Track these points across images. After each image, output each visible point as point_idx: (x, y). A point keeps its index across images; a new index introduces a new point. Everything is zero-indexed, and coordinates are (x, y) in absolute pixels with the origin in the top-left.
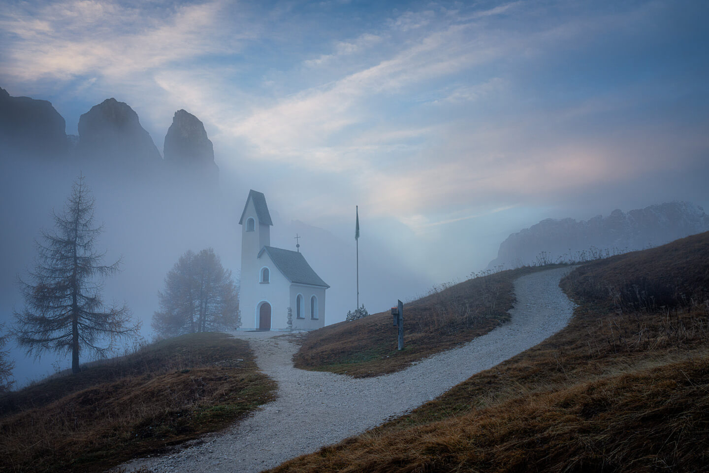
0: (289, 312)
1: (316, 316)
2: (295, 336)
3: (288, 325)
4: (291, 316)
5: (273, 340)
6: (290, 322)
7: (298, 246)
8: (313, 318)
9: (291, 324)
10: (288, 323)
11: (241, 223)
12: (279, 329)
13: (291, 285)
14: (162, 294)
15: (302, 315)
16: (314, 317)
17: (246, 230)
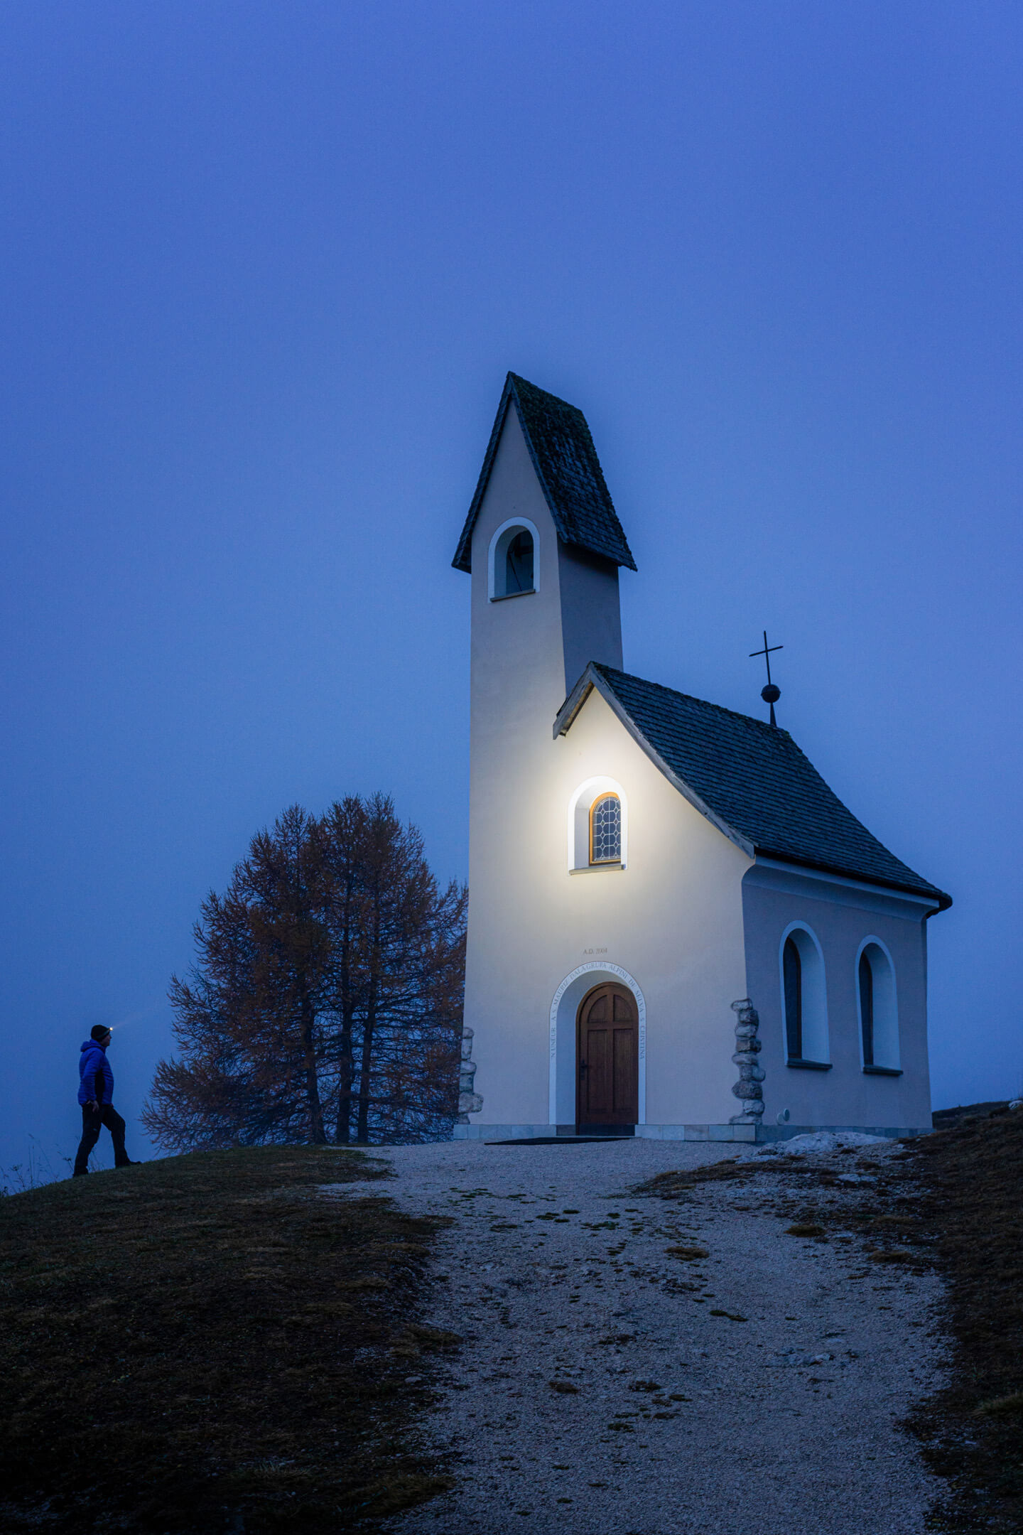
0: (745, 1030)
1: (889, 1055)
2: (826, 1178)
3: (738, 1107)
4: (755, 1049)
5: (653, 1207)
6: (752, 1088)
7: (771, 694)
8: (873, 1071)
9: (757, 1095)
10: (737, 1091)
11: (463, 561)
12: (688, 1128)
13: (752, 873)
14: (187, 993)
15: (818, 1047)
16: (879, 1062)
17: (492, 594)
